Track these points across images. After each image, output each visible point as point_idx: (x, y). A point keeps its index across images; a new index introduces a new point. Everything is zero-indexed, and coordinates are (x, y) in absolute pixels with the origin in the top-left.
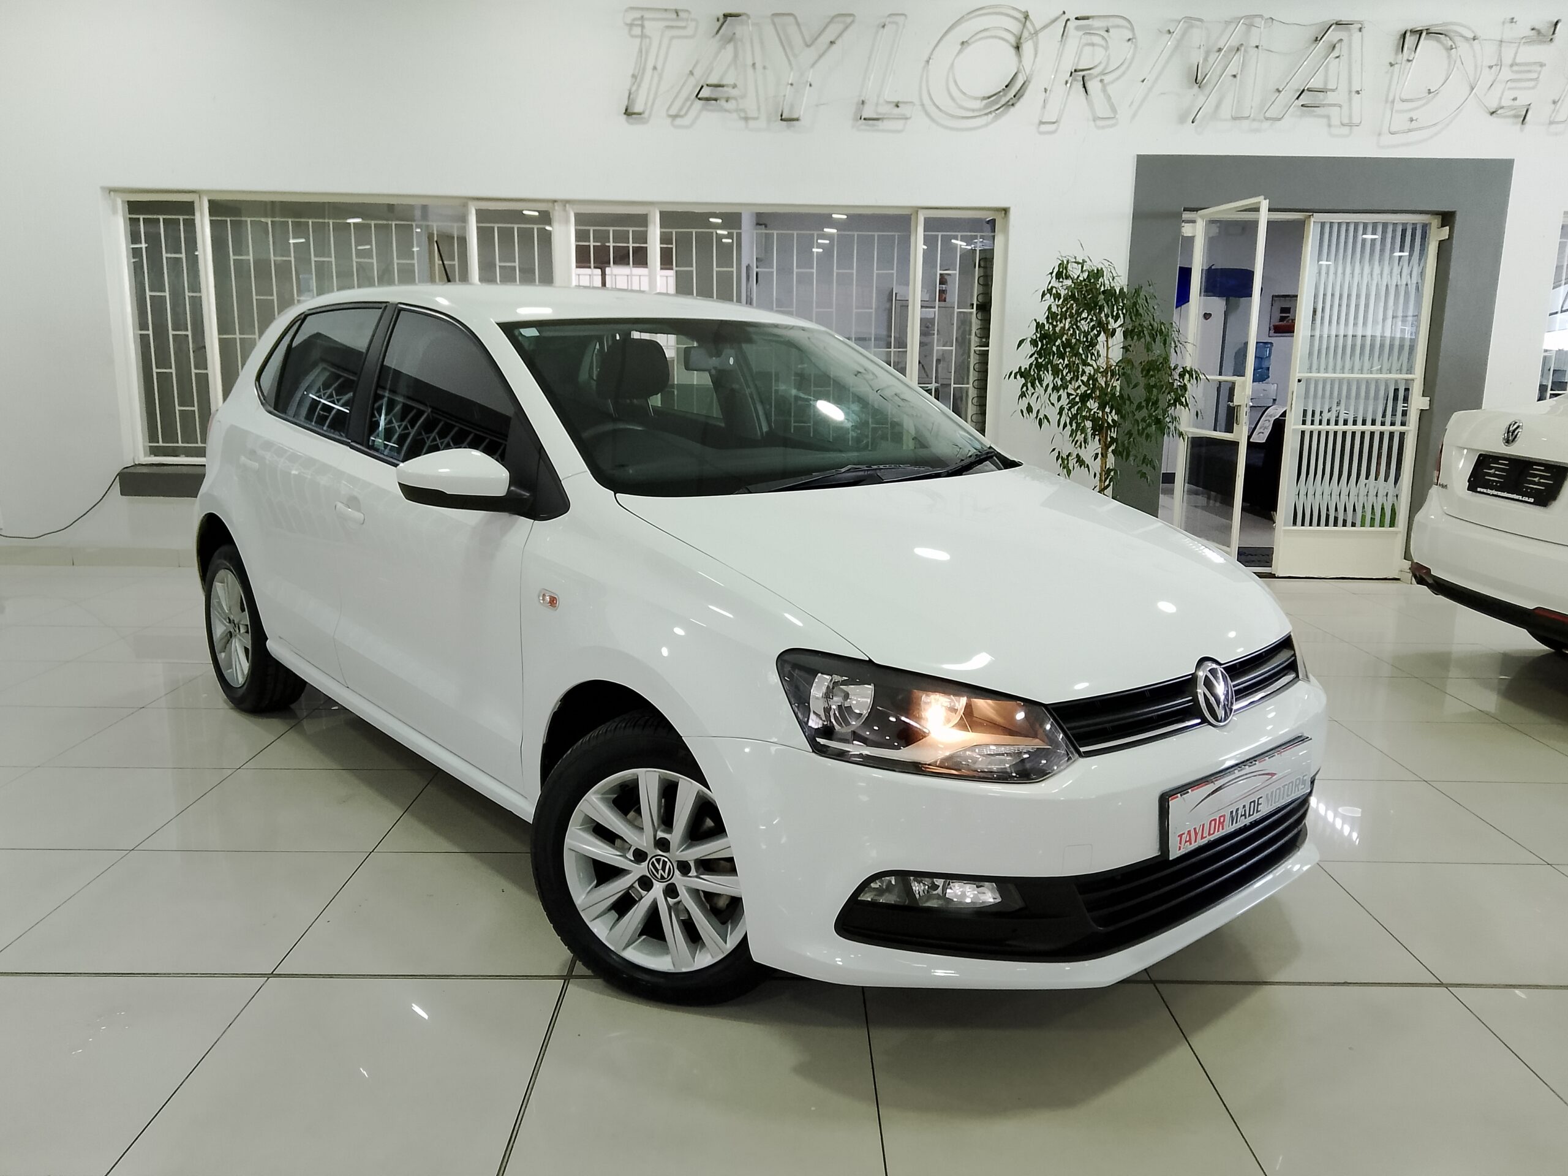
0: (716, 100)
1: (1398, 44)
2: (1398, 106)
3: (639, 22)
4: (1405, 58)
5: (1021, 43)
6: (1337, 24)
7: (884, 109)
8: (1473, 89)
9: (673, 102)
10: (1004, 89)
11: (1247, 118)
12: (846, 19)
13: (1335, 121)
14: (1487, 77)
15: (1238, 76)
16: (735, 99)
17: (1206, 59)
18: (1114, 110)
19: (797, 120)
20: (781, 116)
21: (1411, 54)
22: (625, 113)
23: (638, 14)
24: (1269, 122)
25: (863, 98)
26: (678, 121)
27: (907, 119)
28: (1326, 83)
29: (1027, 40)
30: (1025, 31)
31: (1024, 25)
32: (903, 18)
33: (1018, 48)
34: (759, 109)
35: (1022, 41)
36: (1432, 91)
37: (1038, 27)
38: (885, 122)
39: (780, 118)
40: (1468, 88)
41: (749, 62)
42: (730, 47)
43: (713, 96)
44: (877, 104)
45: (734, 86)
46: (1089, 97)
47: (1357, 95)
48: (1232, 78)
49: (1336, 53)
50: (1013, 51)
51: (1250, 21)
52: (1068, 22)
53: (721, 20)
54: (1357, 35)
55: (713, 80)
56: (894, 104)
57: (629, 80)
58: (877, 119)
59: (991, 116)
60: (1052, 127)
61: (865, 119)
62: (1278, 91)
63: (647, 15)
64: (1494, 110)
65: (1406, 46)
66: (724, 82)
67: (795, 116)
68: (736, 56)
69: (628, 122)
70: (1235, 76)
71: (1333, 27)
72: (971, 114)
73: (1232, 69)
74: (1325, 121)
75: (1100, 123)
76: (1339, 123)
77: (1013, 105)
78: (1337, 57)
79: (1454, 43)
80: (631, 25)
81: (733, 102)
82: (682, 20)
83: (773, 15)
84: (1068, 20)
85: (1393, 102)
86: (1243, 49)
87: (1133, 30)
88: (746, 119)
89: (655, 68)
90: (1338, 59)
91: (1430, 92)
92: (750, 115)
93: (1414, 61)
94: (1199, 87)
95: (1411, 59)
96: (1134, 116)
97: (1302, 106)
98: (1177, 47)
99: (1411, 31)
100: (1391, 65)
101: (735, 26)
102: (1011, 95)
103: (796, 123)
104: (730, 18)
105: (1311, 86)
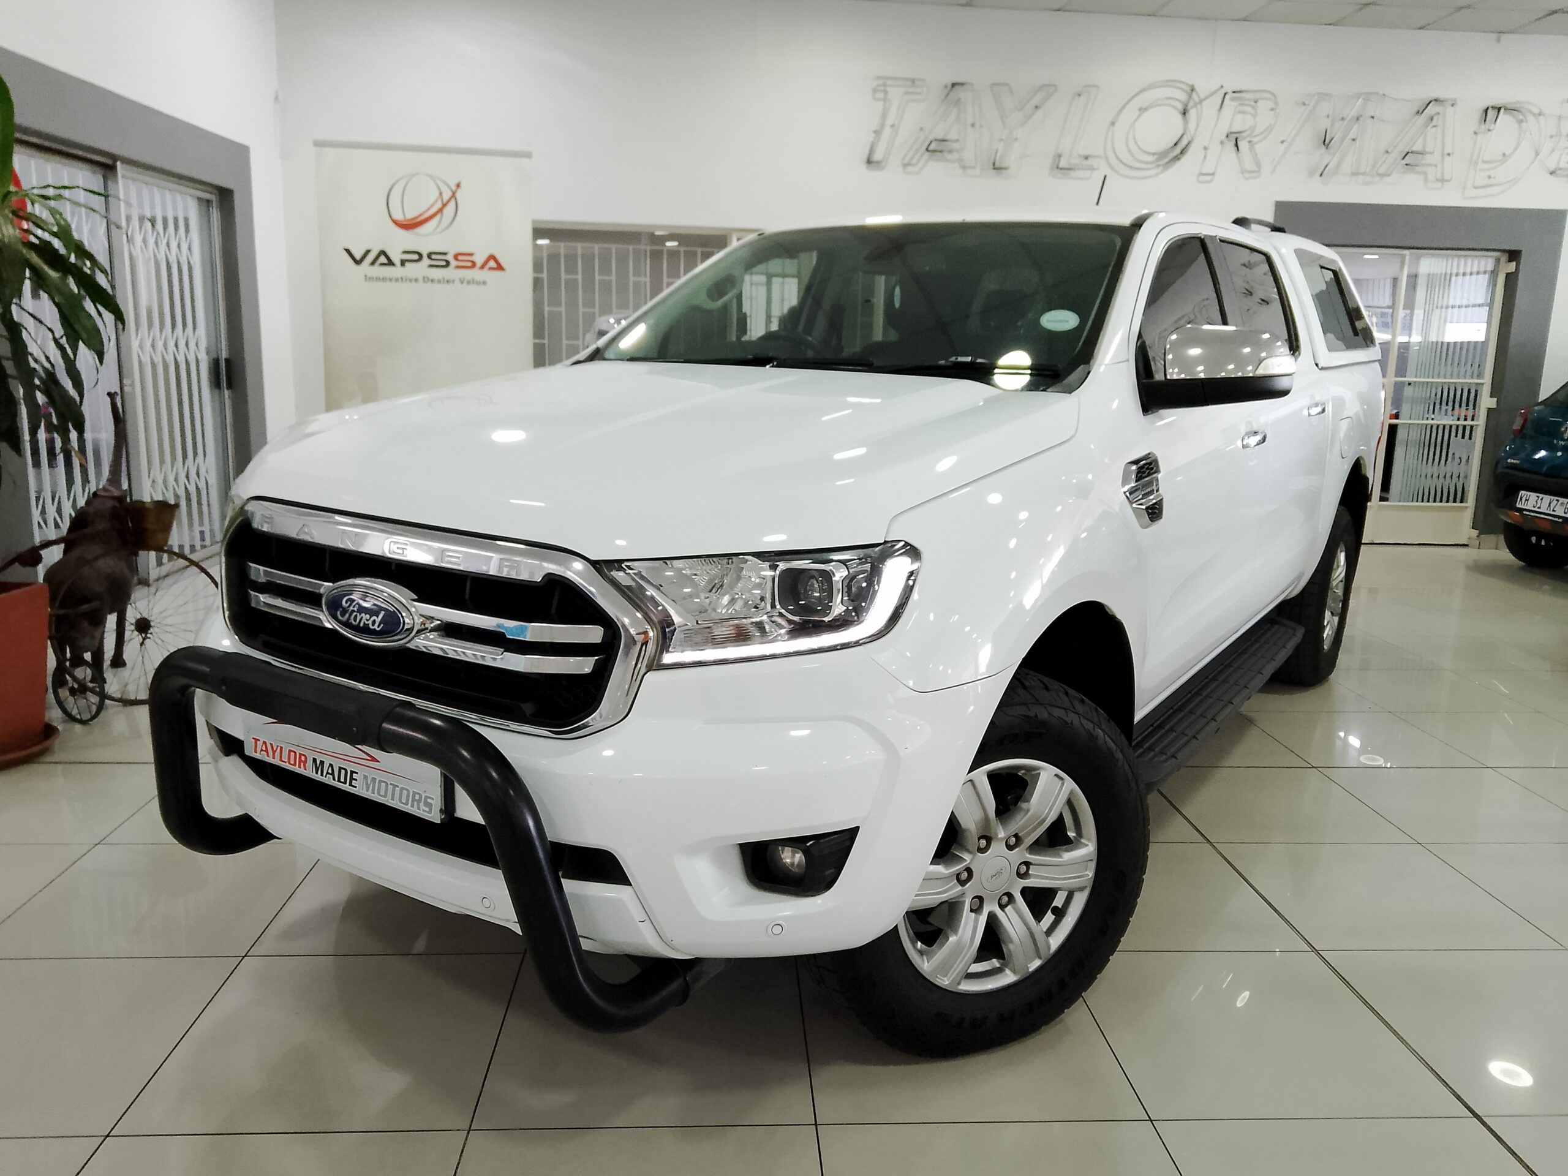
0: (941, 151)
1: (1482, 117)
2: (1481, 166)
3: (882, 88)
4: (1487, 128)
5: (1187, 110)
6: (1436, 100)
7: (1076, 161)
8: (1537, 154)
9: (907, 152)
10: (1172, 147)
12: (1049, 89)
13: (1430, 177)
14: (1549, 144)
15: (1358, 141)
16: (957, 151)
17: (1332, 125)
18: (1258, 164)
19: (1006, 168)
20: (994, 164)
21: (1492, 125)
22: (869, 162)
23: (881, 82)
24: (1379, 177)
25: (1059, 152)
26: (910, 169)
27: (1093, 170)
28: (1423, 147)
29: (1192, 108)
30: (1192, 100)
31: (1190, 96)
32: (1093, 90)
33: (1184, 113)
34: (976, 159)
35: (1189, 108)
36: (1507, 154)
37: (1202, 96)
38: (1077, 172)
39: (993, 167)
40: (1534, 153)
41: (970, 121)
42: (955, 110)
43: (939, 148)
44: (1070, 157)
45: (957, 141)
46: (1240, 155)
47: (1448, 157)
48: (1350, 142)
49: (1434, 123)
50: (1179, 117)
51: (1367, 97)
52: (1227, 96)
53: (950, 86)
54: (1451, 109)
55: (940, 136)
56: (1085, 158)
57: (873, 134)
58: (1071, 169)
59: (1161, 168)
60: (1209, 178)
61: (1061, 169)
62: (1387, 152)
63: (889, 82)
64: (1553, 170)
65: (1487, 120)
66: (948, 137)
67: (1004, 165)
68: (958, 117)
69: (869, 169)
70: (1354, 140)
71: (1431, 104)
72: (1145, 166)
73: (1352, 135)
74: (1422, 177)
75: (1247, 175)
76: (1434, 179)
77: (1179, 159)
78: (1434, 126)
79: (1525, 117)
80: (875, 91)
81: (955, 154)
82: (918, 87)
83: (994, 84)
84: (1225, 94)
85: (1476, 163)
86: (1361, 119)
87: (1276, 103)
88: (964, 168)
89: (892, 126)
90: (1435, 128)
91: (1504, 155)
92: (968, 164)
93: (1494, 132)
94: (1327, 148)
95: (1491, 128)
96: (1273, 171)
97: (1407, 165)
98: (1309, 116)
99: (1492, 107)
101: (959, 92)
102: (1178, 151)
103: (1004, 171)
104: (957, 87)
105: (1414, 149)
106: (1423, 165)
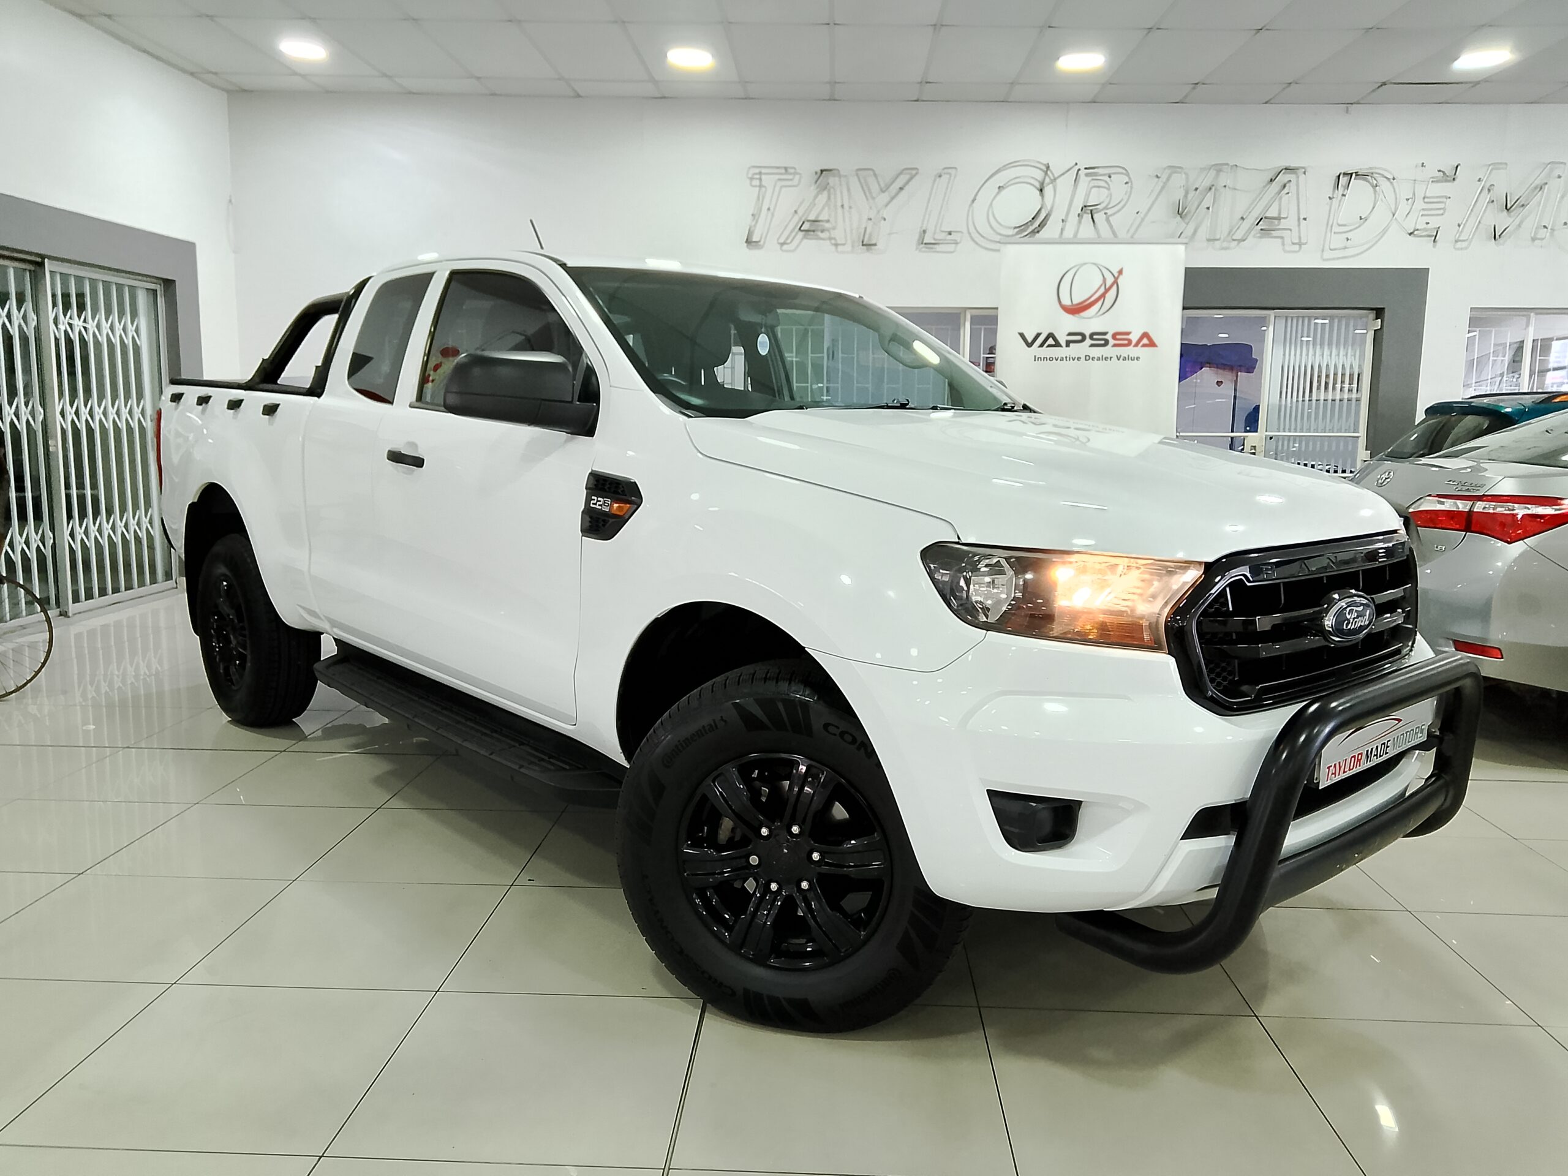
0: (814, 231)
1: (1335, 184)
2: (1336, 229)
4: (1341, 194)
5: (1044, 187)
6: (1286, 169)
7: (943, 236)
8: (1394, 215)
9: (782, 233)
10: (1030, 221)
11: (1219, 240)
12: (912, 173)
13: (1287, 241)
14: (1404, 207)
15: (1210, 209)
16: (828, 230)
17: (1186, 196)
18: (1115, 234)
19: (875, 245)
20: (863, 242)
21: (1344, 190)
22: (746, 242)
23: (757, 171)
24: (1236, 242)
25: (924, 228)
26: (785, 247)
27: (957, 243)
28: (1280, 214)
29: (1049, 184)
30: (1047, 178)
31: (1046, 173)
32: (953, 171)
33: (1041, 190)
34: (846, 237)
35: (1045, 185)
37: (1056, 176)
38: (941, 246)
39: (861, 243)
40: (1392, 216)
41: (839, 204)
42: (825, 193)
43: (812, 229)
44: (935, 233)
45: (828, 221)
46: (1096, 226)
47: (1304, 221)
48: (1206, 210)
49: (1286, 190)
50: (1038, 192)
51: (1219, 168)
52: (1080, 172)
53: (819, 172)
54: (1302, 177)
55: (812, 217)
56: (947, 233)
57: (751, 217)
58: (935, 244)
59: (1021, 241)
61: (925, 244)
62: (1242, 218)
63: (763, 171)
64: (1412, 231)
65: (1340, 185)
66: (820, 219)
67: (873, 242)
68: (829, 199)
69: (749, 249)
70: (1208, 208)
71: (1283, 171)
72: (1006, 239)
73: (1205, 204)
74: (1279, 240)
76: (1291, 243)
77: (1038, 232)
78: (1288, 193)
79: (1377, 182)
80: (751, 179)
81: (827, 233)
82: (791, 174)
83: (858, 170)
84: (1079, 170)
85: (1332, 225)
86: (1213, 188)
87: (1128, 175)
88: (836, 245)
89: (769, 209)
90: (1287, 195)
91: (1361, 218)
92: (839, 242)
93: (1347, 196)
94: (1181, 217)
95: (1345, 193)
97: (1262, 230)
98: (1163, 188)
99: (1343, 174)
101: (829, 178)
102: (1037, 224)
103: (873, 247)
104: (824, 173)
105: (1268, 215)
106: (1277, 230)
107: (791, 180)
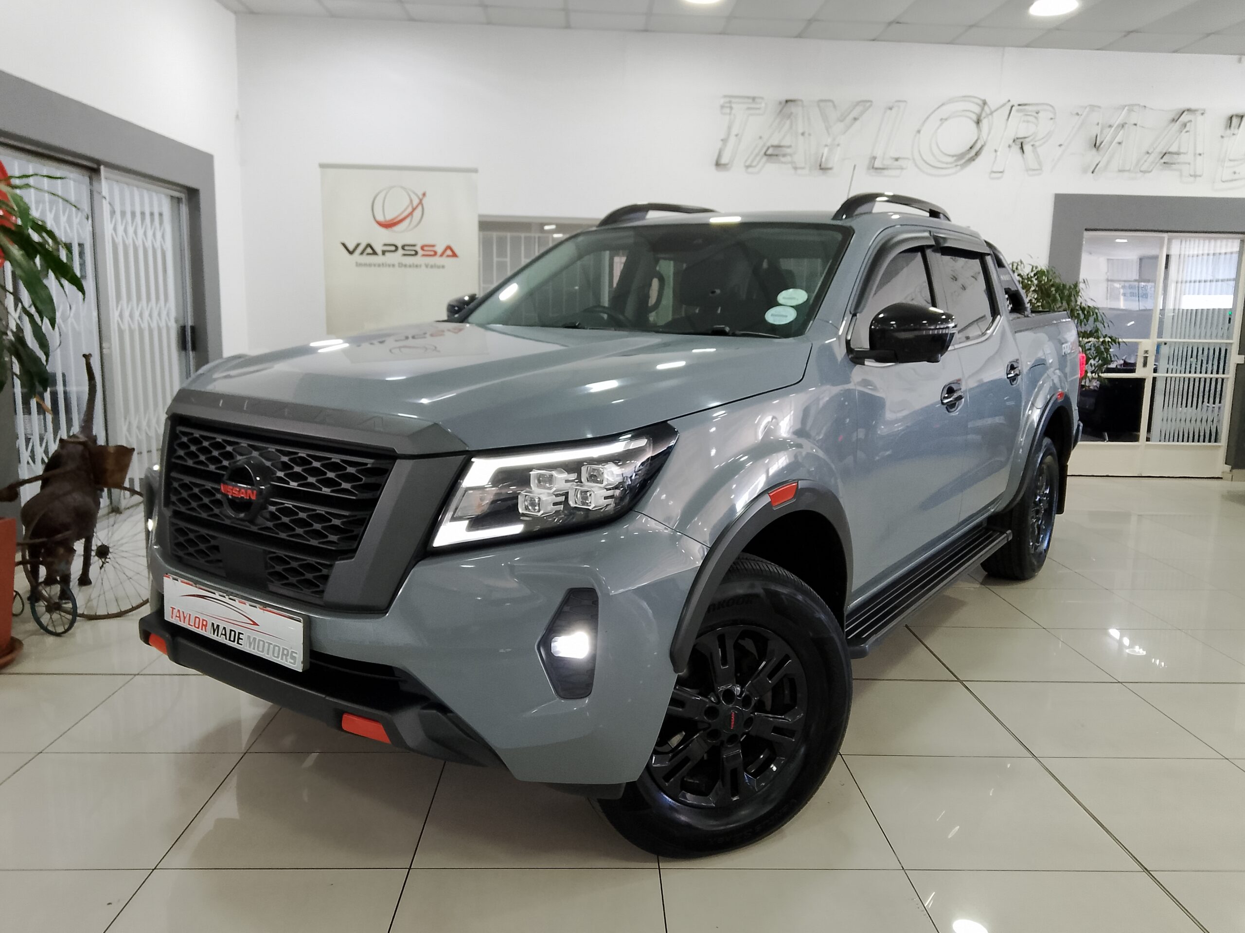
0: (777, 155)
1: (1226, 124)
2: (1227, 164)
3: (728, 105)
5: (981, 121)
6: (1188, 110)
7: (888, 162)
9: (750, 156)
10: (968, 150)
11: (1129, 171)
12: (866, 104)
13: (1185, 173)
15: (1123, 144)
16: (791, 155)
17: (1101, 133)
18: (1040, 164)
19: (830, 169)
20: (820, 166)
21: (1235, 130)
22: (718, 164)
23: (728, 100)
24: (1141, 174)
25: (874, 155)
26: (750, 170)
27: (903, 168)
28: (1179, 148)
29: (984, 118)
30: (984, 112)
31: (983, 109)
32: (904, 103)
33: (978, 122)
34: (805, 162)
35: (982, 118)
37: (993, 109)
38: (889, 171)
39: (818, 167)
41: (800, 131)
42: (788, 122)
43: (776, 153)
44: (883, 159)
45: (789, 147)
46: (1025, 156)
47: (1200, 157)
48: (1117, 145)
49: (1187, 128)
50: (974, 125)
51: (1131, 108)
52: (1013, 108)
53: (784, 102)
54: (1201, 118)
55: (776, 143)
56: (895, 159)
57: (721, 142)
58: (883, 169)
59: (959, 167)
60: (1000, 175)
61: (876, 169)
62: (1148, 153)
63: (733, 100)
65: (1232, 126)
66: (782, 144)
67: (829, 166)
68: (791, 127)
69: (717, 170)
70: (1120, 143)
71: (1185, 113)
72: (945, 166)
73: (1117, 139)
74: (1178, 173)
75: (1031, 173)
76: (1188, 175)
77: (974, 160)
80: (722, 107)
81: (788, 157)
82: (757, 103)
83: (818, 101)
84: (1012, 107)
85: (1223, 162)
86: (1127, 125)
87: (1055, 114)
88: (796, 168)
89: (737, 135)
90: (1188, 133)
92: (799, 165)
93: (1238, 135)
94: (1098, 150)
95: (1235, 132)
96: (1053, 168)
97: (1164, 163)
98: (1081, 124)
99: (1237, 116)
100: (1222, 137)
101: (792, 108)
102: (972, 154)
103: (830, 171)
104: (789, 103)
105: (1170, 150)
106: (1178, 163)
107: (759, 109)
